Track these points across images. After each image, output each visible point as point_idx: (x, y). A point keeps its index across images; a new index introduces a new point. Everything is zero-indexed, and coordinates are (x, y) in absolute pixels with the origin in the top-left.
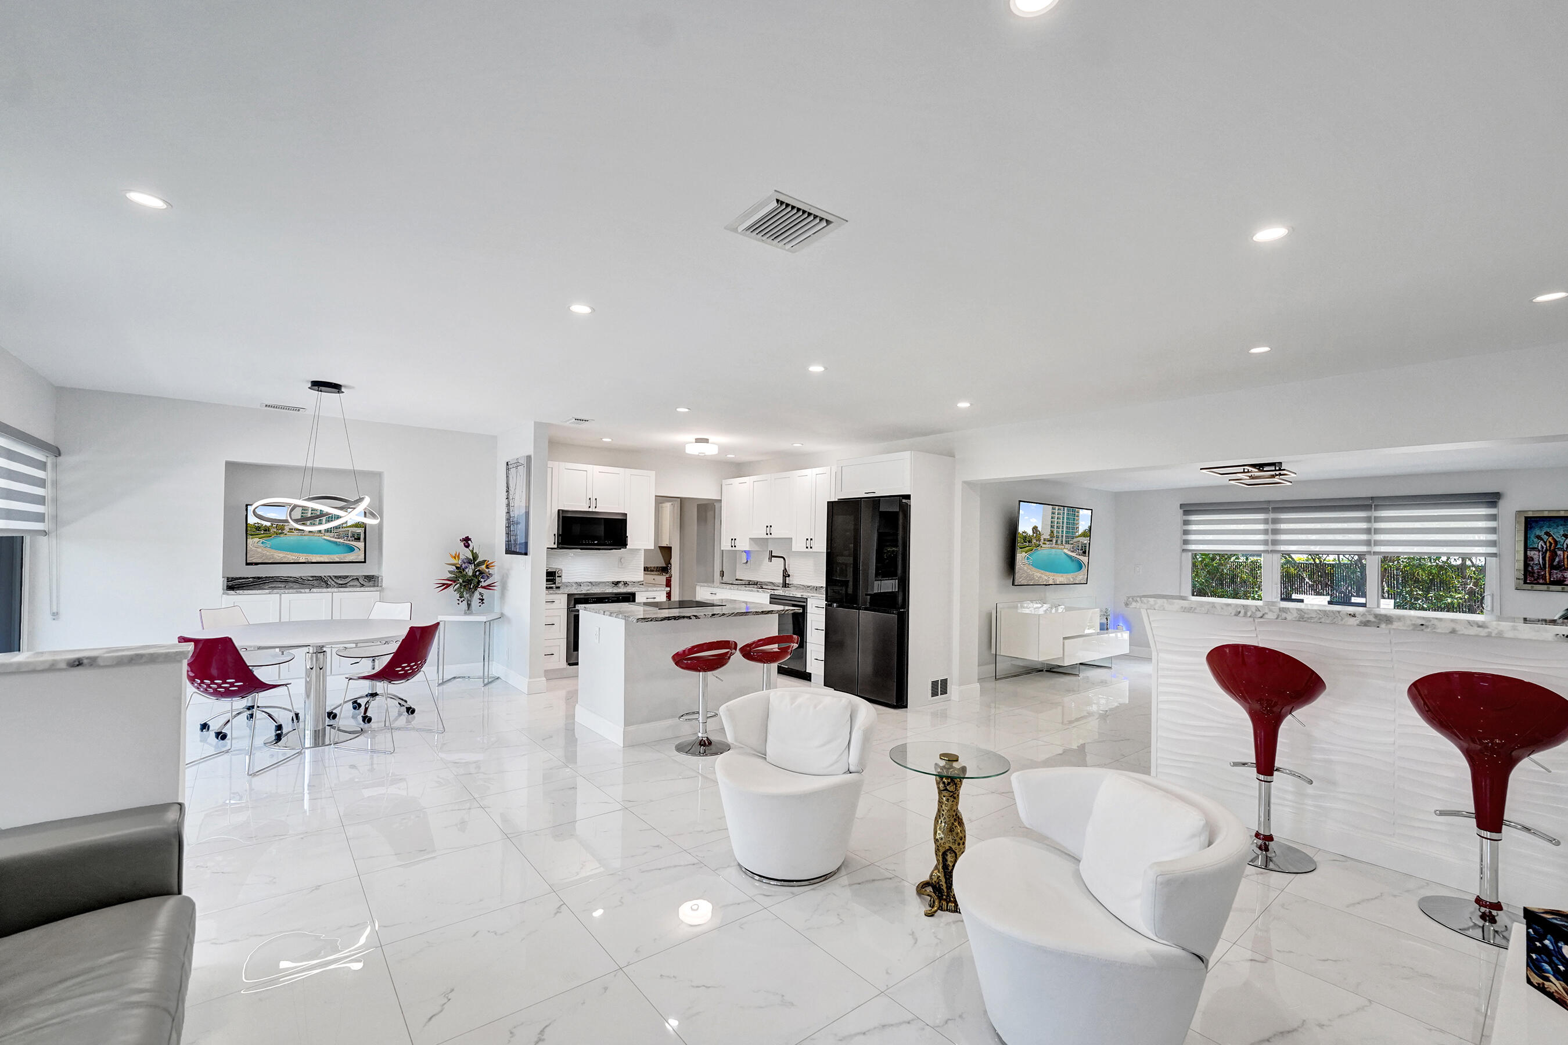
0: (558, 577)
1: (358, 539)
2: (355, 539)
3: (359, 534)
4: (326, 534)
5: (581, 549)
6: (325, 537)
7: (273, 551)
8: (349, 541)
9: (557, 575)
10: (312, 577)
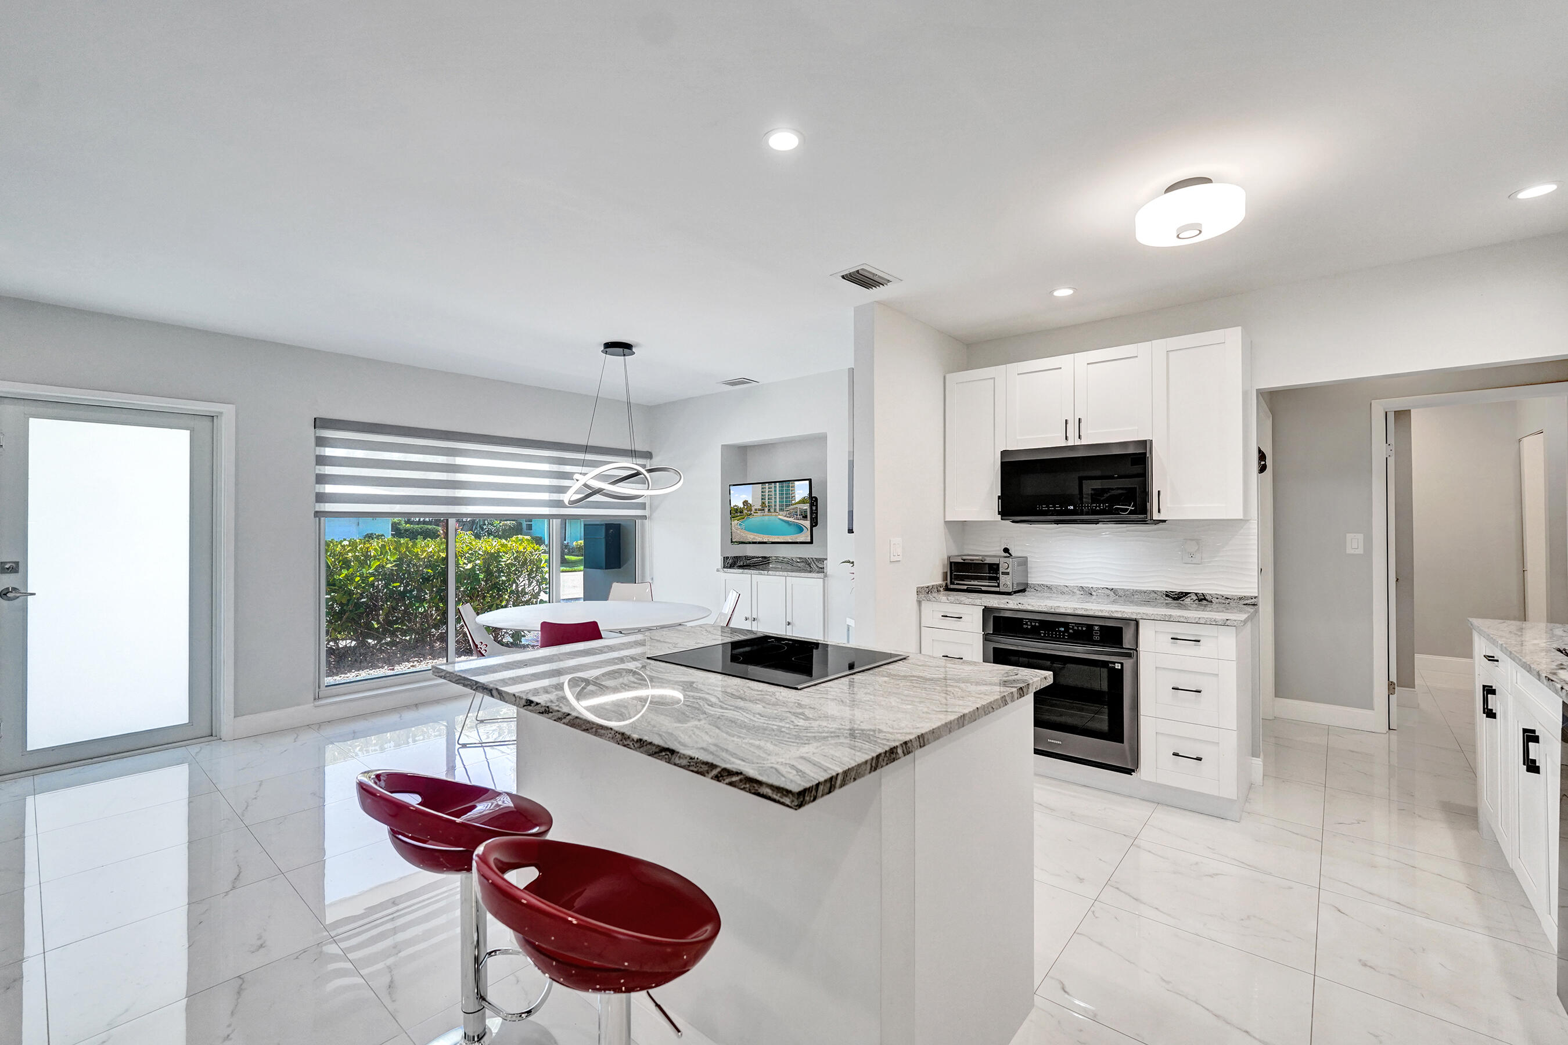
0: (1003, 573)
1: (805, 517)
2: (803, 517)
3: (806, 511)
4: (781, 513)
5: (1057, 522)
6: (780, 517)
7: (747, 532)
8: (798, 519)
9: (1001, 570)
10: (800, 558)
